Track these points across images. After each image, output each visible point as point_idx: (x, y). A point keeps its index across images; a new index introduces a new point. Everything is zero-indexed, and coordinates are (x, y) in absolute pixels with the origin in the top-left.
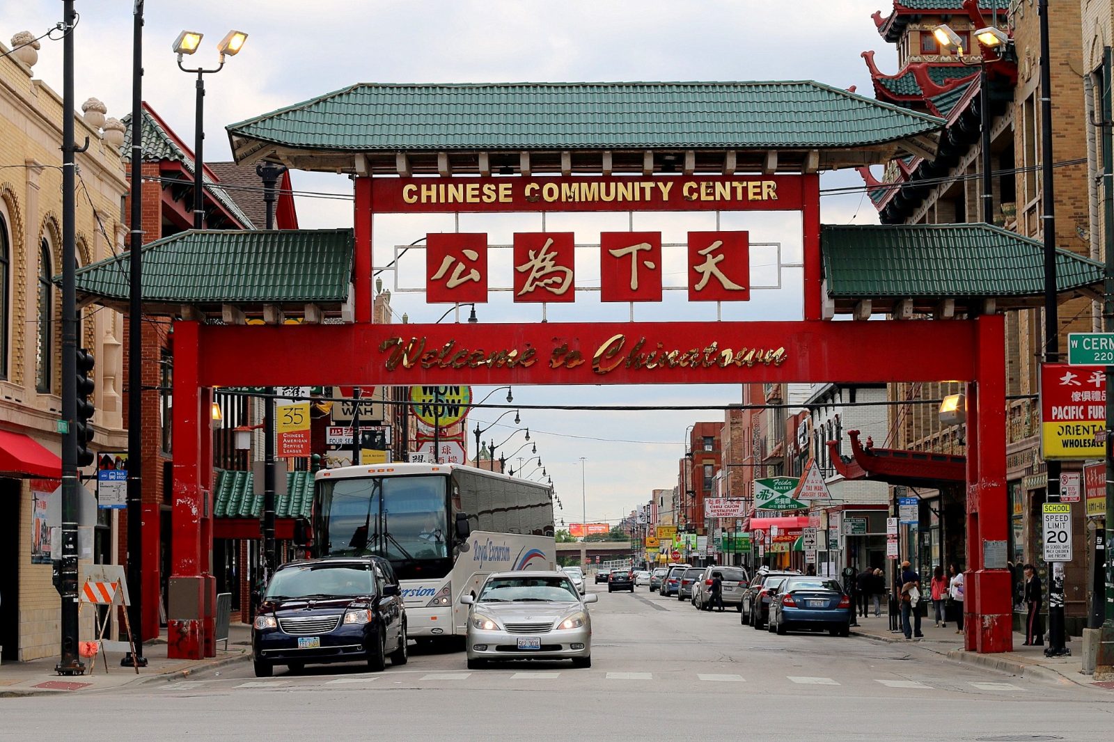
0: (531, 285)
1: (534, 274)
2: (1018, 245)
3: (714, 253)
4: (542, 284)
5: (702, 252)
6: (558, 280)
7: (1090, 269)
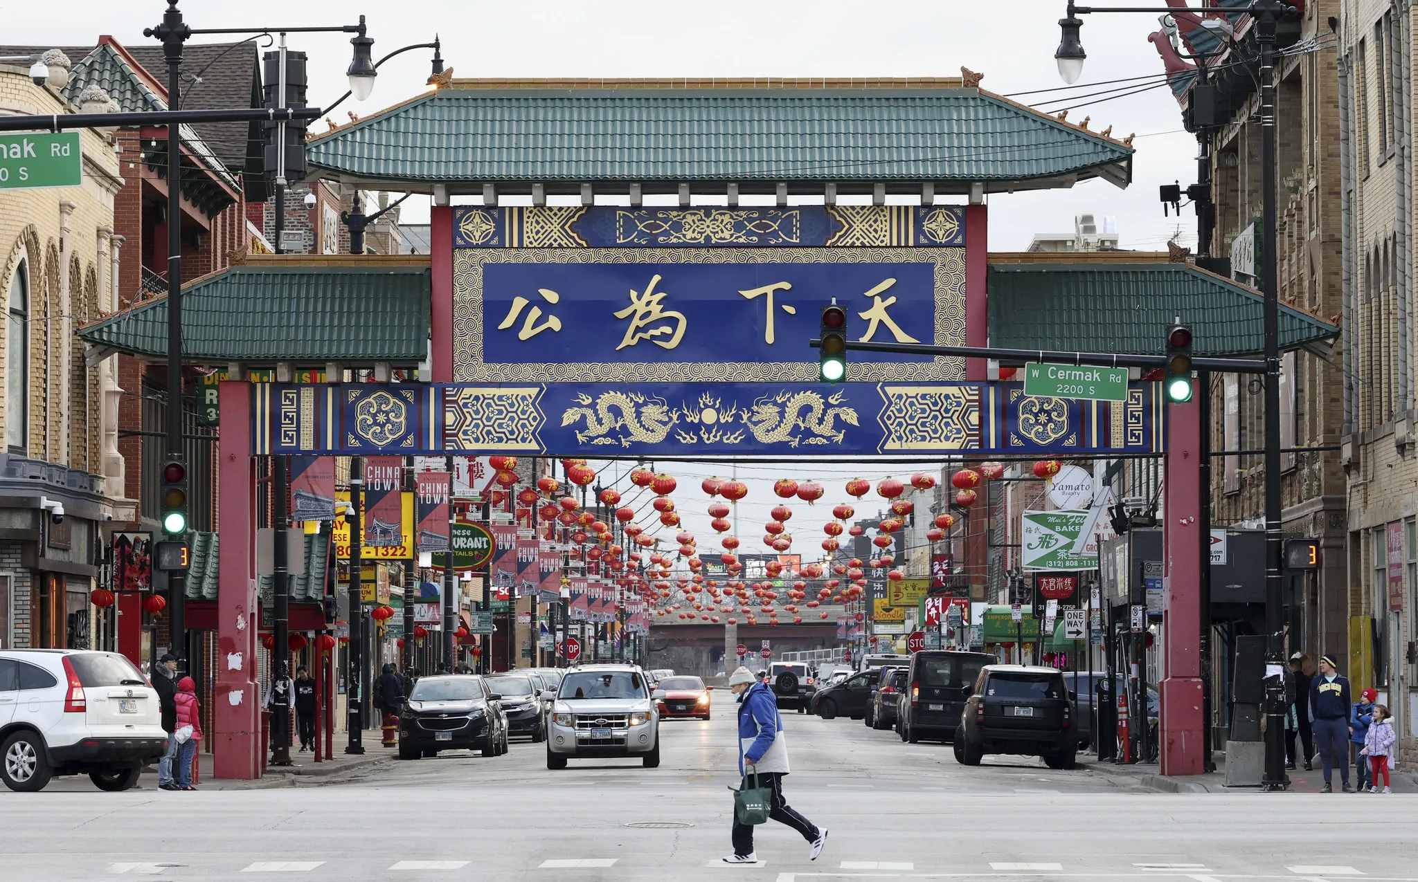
0: (633, 338)
1: (636, 322)
2: (1220, 293)
3: (884, 295)
4: (647, 336)
5: (869, 294)
6: (668, 330)
7: (1300, 325)
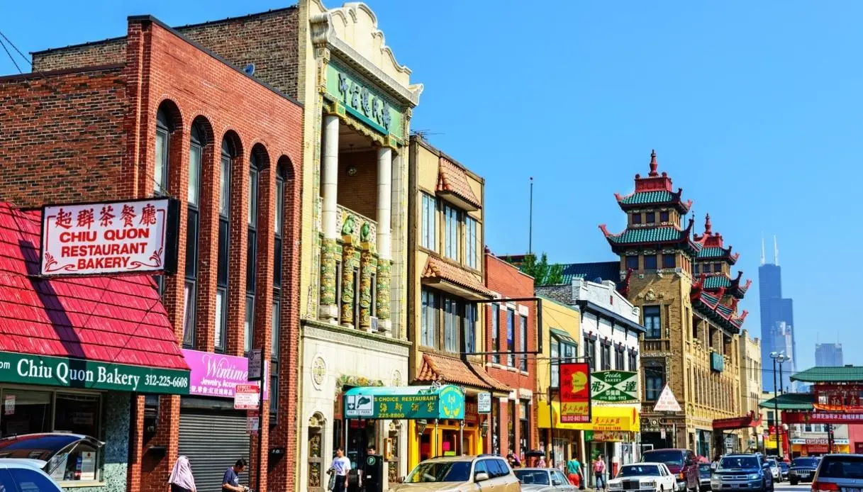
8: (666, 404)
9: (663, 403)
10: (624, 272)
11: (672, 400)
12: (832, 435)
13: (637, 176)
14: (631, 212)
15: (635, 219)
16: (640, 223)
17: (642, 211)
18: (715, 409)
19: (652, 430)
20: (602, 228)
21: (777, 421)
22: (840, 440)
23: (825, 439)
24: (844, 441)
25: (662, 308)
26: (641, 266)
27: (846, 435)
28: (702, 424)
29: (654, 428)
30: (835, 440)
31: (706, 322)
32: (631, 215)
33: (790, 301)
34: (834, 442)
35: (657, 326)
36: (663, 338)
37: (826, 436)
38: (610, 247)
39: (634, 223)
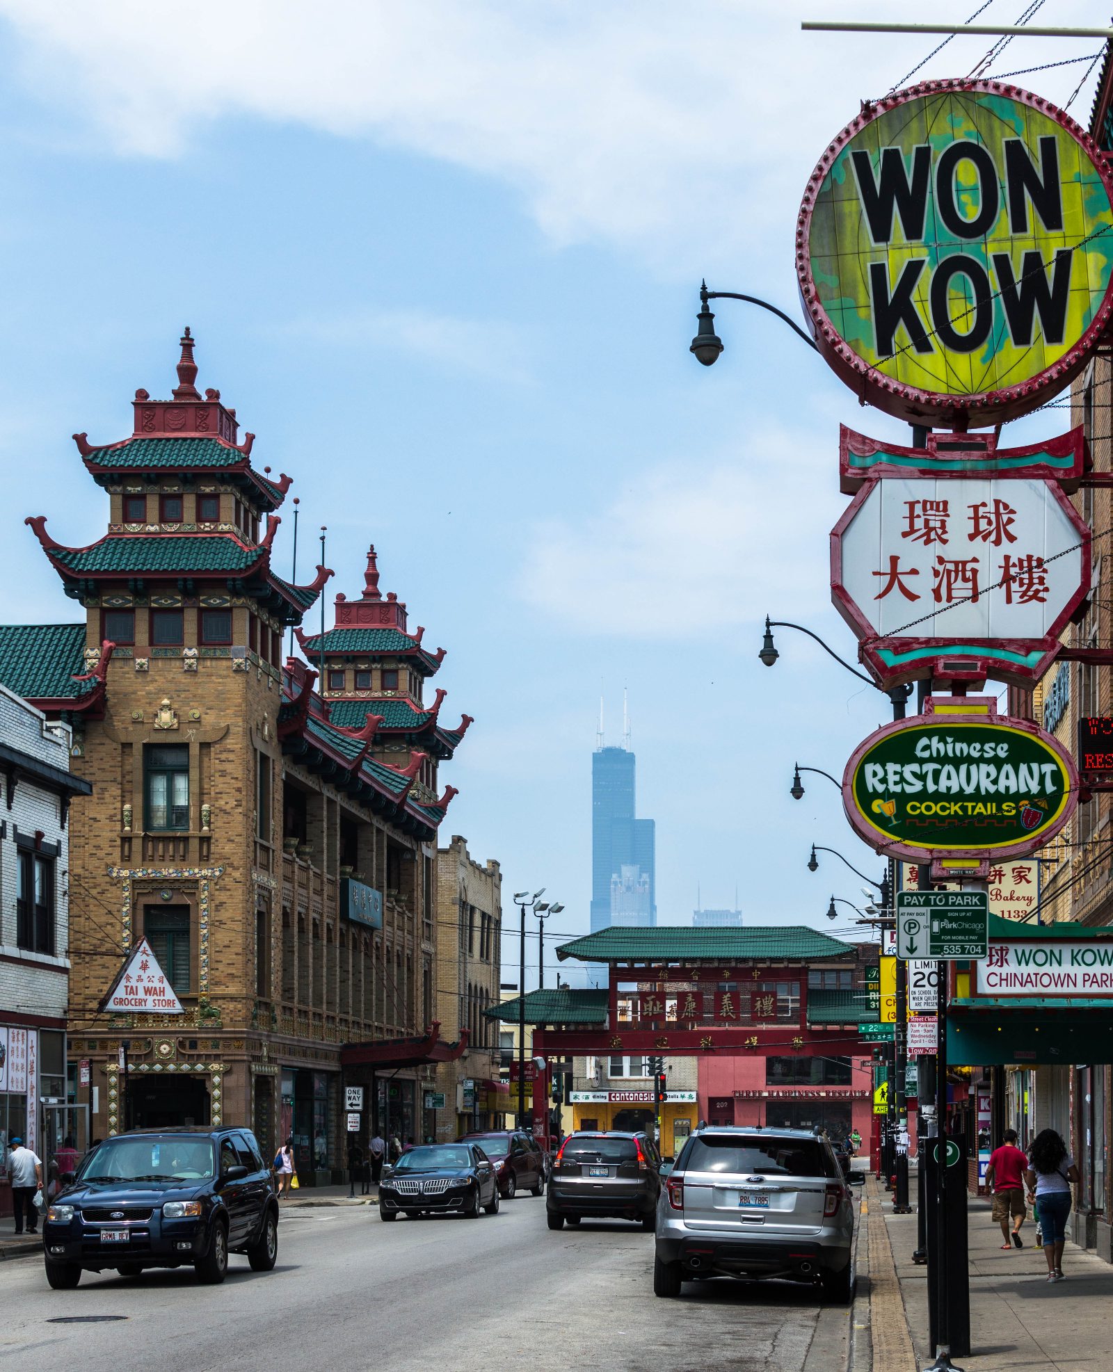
8: (141, 995)
9: (133, 991)
10: (96, 652)
11: (157, 984)
12: (663, 1081)
13: (142, 394)
14: (119, 489)
15: (128, 509)
16: (143, 521)
17: (150, 488)
18: (351, 1018)
19: (158, 1067)
20: (37, 524)
21: (522, 1049)
22: (679, 1094)
23: (649, 1092)
24: (687, 1094)
25: (194, 750)
26: (142, 637)
27: (693, 1082)
28: (305, 1055)
29: (164, 1063)
30: (668, 1093)
31: (330, 802)
32: (119, 499)
33: (650, 824)
34: (666, 1097)
35: (181, 801)
36: (192, 831)
37: (651, 1085)
38: (60, 583)
39: (126, 519)
